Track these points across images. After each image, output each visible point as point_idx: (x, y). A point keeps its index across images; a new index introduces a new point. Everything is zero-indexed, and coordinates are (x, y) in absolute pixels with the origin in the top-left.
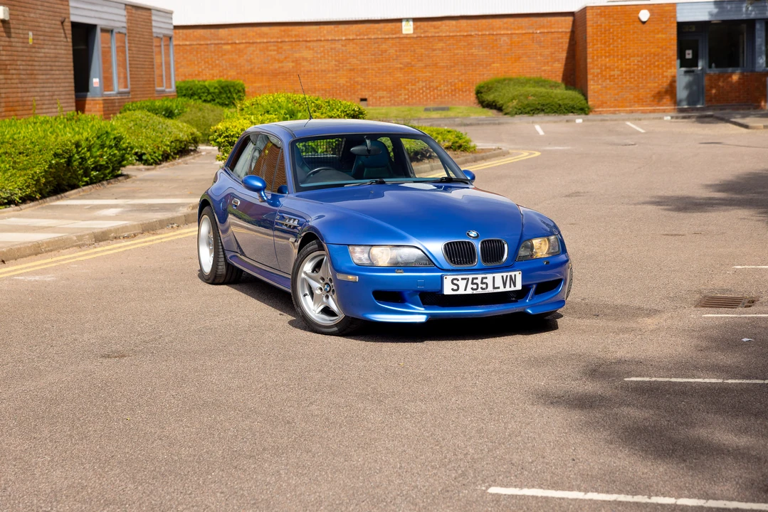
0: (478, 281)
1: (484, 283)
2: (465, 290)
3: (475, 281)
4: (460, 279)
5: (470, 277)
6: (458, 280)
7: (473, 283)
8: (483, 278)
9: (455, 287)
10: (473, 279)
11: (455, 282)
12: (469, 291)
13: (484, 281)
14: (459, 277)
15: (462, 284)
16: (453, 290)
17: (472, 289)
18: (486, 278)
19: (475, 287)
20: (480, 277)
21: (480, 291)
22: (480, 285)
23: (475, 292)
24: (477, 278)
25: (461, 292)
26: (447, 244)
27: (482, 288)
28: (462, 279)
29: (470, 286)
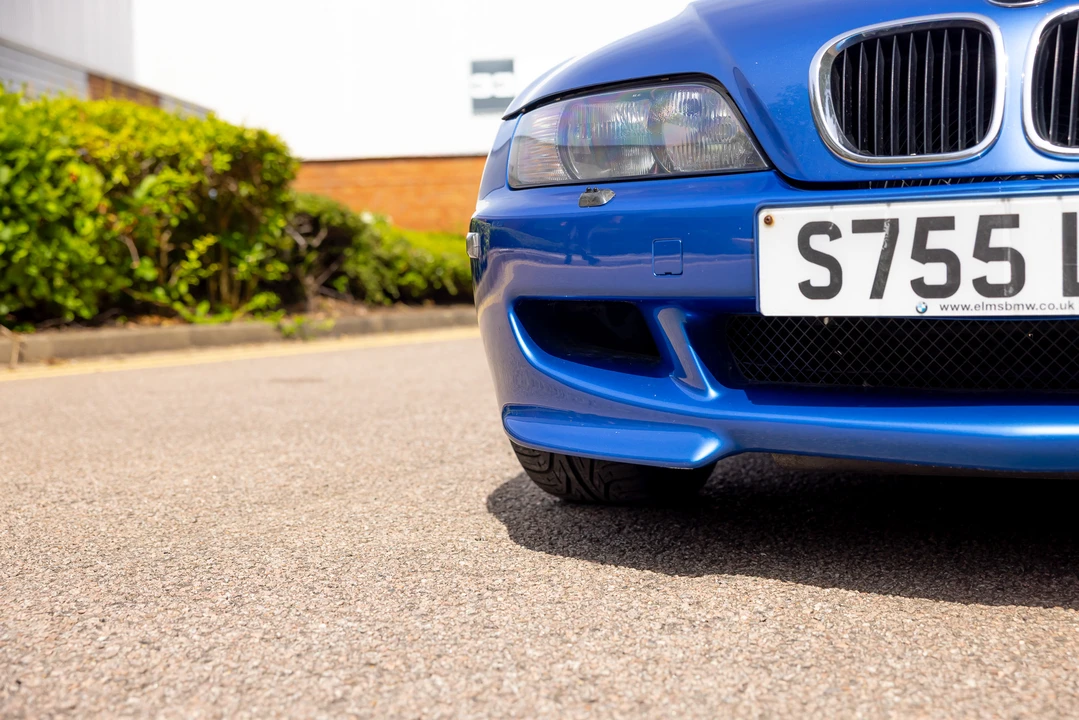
0: (960, 241)
1: (999, 254)
2: (877, 292)
3: (936, 240)
4: (846, 228)
5: (908, 213)
6: (834, 233)
7: (921, 254)
8: (987, 224)
9: (821, 277)
10: (924, 226)
11: (819, 243)
12: (900, 303)
13: (999, 238)
14: (842, 215)
15: (858, 255)
16: (807, 290)
17: (919, 286)
18: (1013, 221)
19: (936, 274)
20: (967, 212)
21: (966, 303)
22: (971, 268)
23: (935, 308)
24: (947, 223)
25: (853, 302)
26: (852, 50)
27: (981, 285)
28: (860, 227)
29: (905, 267)
